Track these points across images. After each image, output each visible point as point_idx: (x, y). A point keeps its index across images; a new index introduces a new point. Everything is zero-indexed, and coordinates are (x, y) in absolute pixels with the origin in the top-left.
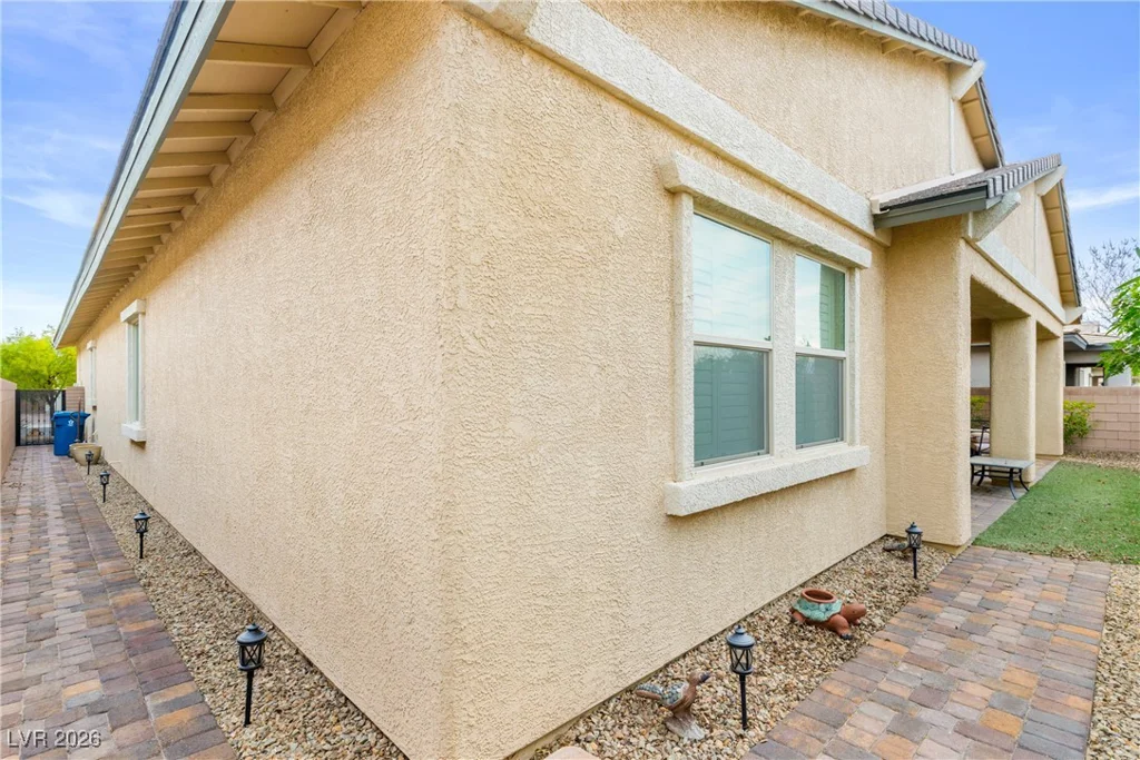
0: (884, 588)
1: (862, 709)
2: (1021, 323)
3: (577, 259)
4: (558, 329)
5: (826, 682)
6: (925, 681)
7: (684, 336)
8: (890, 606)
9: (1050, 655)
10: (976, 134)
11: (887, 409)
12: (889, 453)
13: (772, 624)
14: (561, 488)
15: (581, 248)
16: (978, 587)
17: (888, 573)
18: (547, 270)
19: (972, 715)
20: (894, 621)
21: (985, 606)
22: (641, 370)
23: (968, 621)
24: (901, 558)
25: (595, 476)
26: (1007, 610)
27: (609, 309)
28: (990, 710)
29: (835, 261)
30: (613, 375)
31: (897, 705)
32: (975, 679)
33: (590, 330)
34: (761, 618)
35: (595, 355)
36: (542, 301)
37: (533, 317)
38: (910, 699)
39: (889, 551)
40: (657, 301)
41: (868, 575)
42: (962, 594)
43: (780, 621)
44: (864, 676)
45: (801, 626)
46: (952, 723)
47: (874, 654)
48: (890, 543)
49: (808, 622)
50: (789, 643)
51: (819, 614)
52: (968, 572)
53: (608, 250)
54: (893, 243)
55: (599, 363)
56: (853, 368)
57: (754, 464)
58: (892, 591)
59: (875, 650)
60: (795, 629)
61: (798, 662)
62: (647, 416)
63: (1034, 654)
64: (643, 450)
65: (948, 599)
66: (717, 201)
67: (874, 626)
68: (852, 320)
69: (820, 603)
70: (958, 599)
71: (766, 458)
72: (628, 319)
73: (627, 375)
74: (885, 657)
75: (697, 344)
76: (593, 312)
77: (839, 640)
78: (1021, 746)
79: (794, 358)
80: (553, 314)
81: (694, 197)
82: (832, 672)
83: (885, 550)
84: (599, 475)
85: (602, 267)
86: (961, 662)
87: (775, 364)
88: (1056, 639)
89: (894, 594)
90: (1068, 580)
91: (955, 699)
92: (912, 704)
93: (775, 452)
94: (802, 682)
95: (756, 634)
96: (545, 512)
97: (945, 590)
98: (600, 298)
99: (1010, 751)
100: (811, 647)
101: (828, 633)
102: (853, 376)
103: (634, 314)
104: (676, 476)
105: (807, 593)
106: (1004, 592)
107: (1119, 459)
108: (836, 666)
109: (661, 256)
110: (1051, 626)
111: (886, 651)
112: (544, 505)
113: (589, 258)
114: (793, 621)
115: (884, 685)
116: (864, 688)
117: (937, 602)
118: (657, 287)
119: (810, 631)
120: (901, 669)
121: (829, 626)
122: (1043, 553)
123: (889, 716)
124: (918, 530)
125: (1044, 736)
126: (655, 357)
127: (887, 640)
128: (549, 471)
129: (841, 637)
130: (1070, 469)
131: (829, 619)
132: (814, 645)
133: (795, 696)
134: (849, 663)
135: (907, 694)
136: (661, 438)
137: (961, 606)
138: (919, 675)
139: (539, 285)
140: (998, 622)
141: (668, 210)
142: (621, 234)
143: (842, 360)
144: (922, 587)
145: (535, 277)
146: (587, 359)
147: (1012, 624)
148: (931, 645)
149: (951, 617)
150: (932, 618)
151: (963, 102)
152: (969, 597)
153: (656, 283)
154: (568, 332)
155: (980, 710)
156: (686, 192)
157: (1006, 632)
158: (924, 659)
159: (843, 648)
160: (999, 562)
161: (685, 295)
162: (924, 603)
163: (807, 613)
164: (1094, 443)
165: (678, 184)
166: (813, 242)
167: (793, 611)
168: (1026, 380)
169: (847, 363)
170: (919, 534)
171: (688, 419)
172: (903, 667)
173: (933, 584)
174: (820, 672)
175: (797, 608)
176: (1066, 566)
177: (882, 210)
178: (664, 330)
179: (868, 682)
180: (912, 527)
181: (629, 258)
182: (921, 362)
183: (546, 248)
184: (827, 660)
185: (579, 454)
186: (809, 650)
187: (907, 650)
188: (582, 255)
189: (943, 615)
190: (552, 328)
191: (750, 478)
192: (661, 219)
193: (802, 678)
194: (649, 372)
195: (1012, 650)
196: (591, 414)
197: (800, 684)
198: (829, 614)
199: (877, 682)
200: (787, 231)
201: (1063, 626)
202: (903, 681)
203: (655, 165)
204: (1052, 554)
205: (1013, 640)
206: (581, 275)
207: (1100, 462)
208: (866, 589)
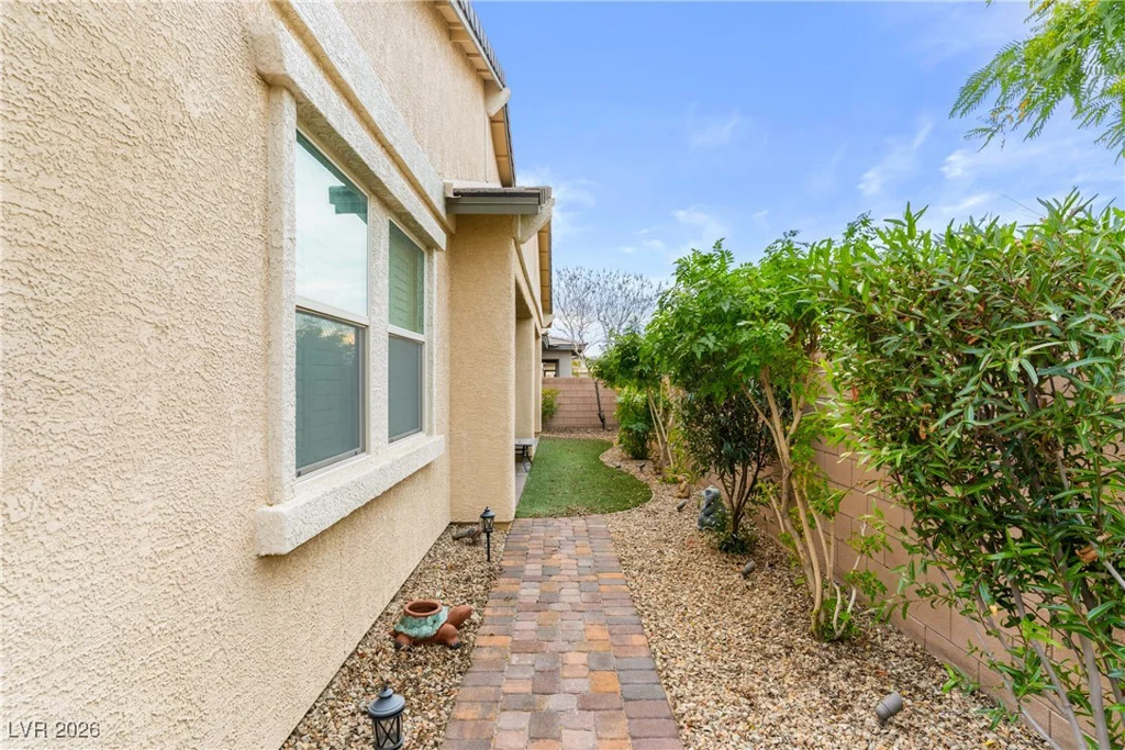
0: (468, 579)
1: (500, 725)
2: (527, 322)
3: (117, 126)
4: (76, 245)
5: (455, 709)
6: (537, 667)
7: (285, 296)
8: (480, 597)
9: (605, 603)
10: (499, 153)
11: (451, 396)
12: (453, 440)
13: (377, 658)
14: (80, 554)
15: (126, 109)
16: (535, 556)
17: (465, 562)
18: (52, 124)
19: (583, 686)
20: (488, 612)
21: (547, 573)
22: (223, 339)
23: (542, 592)
24: (470, 544)
25: (148, 520)
26: (563, 572)
27: (173, 232)
28: (592, 674)
29: (418, 237)
30: (180, 343)
31: (527, 705)
32: (570, 647)
33: (139, 259)
34: (362, 656)
35: (150, 307)
36: (39, 183)
37: (15, 210)
38: (534, 693)
39: (458, 539)
40: (247, 236)
41: (451, 568)
42: (528, 567)
43: (385, 652)
44: (487, 685)
45: (409, 650)
46: (573, 702)
47: (485, 655)
48: (455, 531)
49: (416, 641)
50: (402, 677)
51: (427, 630)
52: (523, 545)
53: (172, 130)
54: (457, 229)
55: (156, 320)
56: (431, 354)
57: (353, 466)
58: (475, 581)
59: (485, 650)
60: (404, 655)
61: (421, 696)
62: (231, 410)
63: (596, 607)
64: (227, 464)
65: (517, 574)
66: (324, 119)
67: (475, 624)
68: (430, 303)
69: (426, 617)
70: (527, 573)
71: (362, 457)
72: (205, 255)
73: (203, 345)
74: (496, 655)
75: (300, 310)
76: (145, 229)
77: (450, 652)
78: (627, 700)
79: (387, 338)
80: (65, 213)
81: (298, 103)
82: (456, 693)
83: (455, 539)
84: (156, 515)
85: (162, 156)
86: (554, 635)
87: (371, 343)
88: (602, 588)
89: (477, 583)
90: (586, 534)
91: (566, 675)
92: (537, 697)
93: (372, 449)
94: (432, 720)
95: (364, 680)
96: (44, 610)
97: (514, 567)
98: (159, 209)
99: (621, 709)
100: (426, 671)
101: (438, 648)
102: (431, 362)
103: (215, 249)
104: (270, 496)
105: (410, 608)
106: (554, 556)
107: (572, 432)
108: (458, 685)
109: (252, 169)
110: (594, 578)
111: (494, 648)
112: (41, 598)
113: (139, 132)
114: (398, 647)
115: (508, 688)
116: (492, 699)
117: (513, 580)
118: (247, 215)
119: (420, 652)
120: (514, 662)
121: (440, 640)
122: (562, 515)
123: (523, 720)
124: (491, 514)
125: (636, 681)
126: (244, 320)
127: (492, 635)
128: (53, 526)
129: (451, 648)
130: (548, 442)
131: (438, 631)
132: (429, 669)
133: (432, 742)
134: (468, 676)
135: (529, 689)
136: (251, 443)
137: (532, 579)
138: (530, 662)
139: (31, 148)
140: (562, 585)
141: (261, 105)
142: (196, 114)
143: (420, 344)
144: (497, 568)
145: (24, 129)
146: (134, 312)
147: (571, 584)
148: (526, 626)
149: (529, 593)
150: (516, 598)
151: (492, 121)
152: (533, 568)
153: (246, 208)
154: (96, 256)
155: (586, 678)
156: (288, 90)
157: (570, 594)
158: (527, 643)
159: (457, 659)
160: (539, 529)
161: (286, 235)
162: (503, 584)
163: (414, 632)
164: (557, 422)
165: (281, 72)
166: (408, 208)
167: (396, 634)
168: (530, 370)
169: (426, 348)
170: (492, 517)
171: (290, 414)
172: (515, 659)
173: (503, 563)
174: (445, 698)
175: (402, 629)
176: (579, 522)
177: (455, 194)
178: (255, 281)
179: (492, 689)
180: (487, 511)
181: (205, 156)
182: (481, 351)
183: (49, 78)
184: (447, 681)
185: (117, 484)
186: (425, 676)
187: (510, 639)
188: (126, 121)
189: (523, 592)
190: (62, 241)
191: (358, 484)
192: (253, 115)
193: (431, 715)
194: (235, 342)
195: (581, 609)
196: (141, 409)
197: (432, 725)
198: (437, 627)
199: (499, 686)
200: (388, 187)
201: (601, 575)
202: (520, 675)
203: (244, 31)
204: (568, 515)
205: (577, 599)
206: (125, 158)
207: (562, 435)
208: (454, 585)
